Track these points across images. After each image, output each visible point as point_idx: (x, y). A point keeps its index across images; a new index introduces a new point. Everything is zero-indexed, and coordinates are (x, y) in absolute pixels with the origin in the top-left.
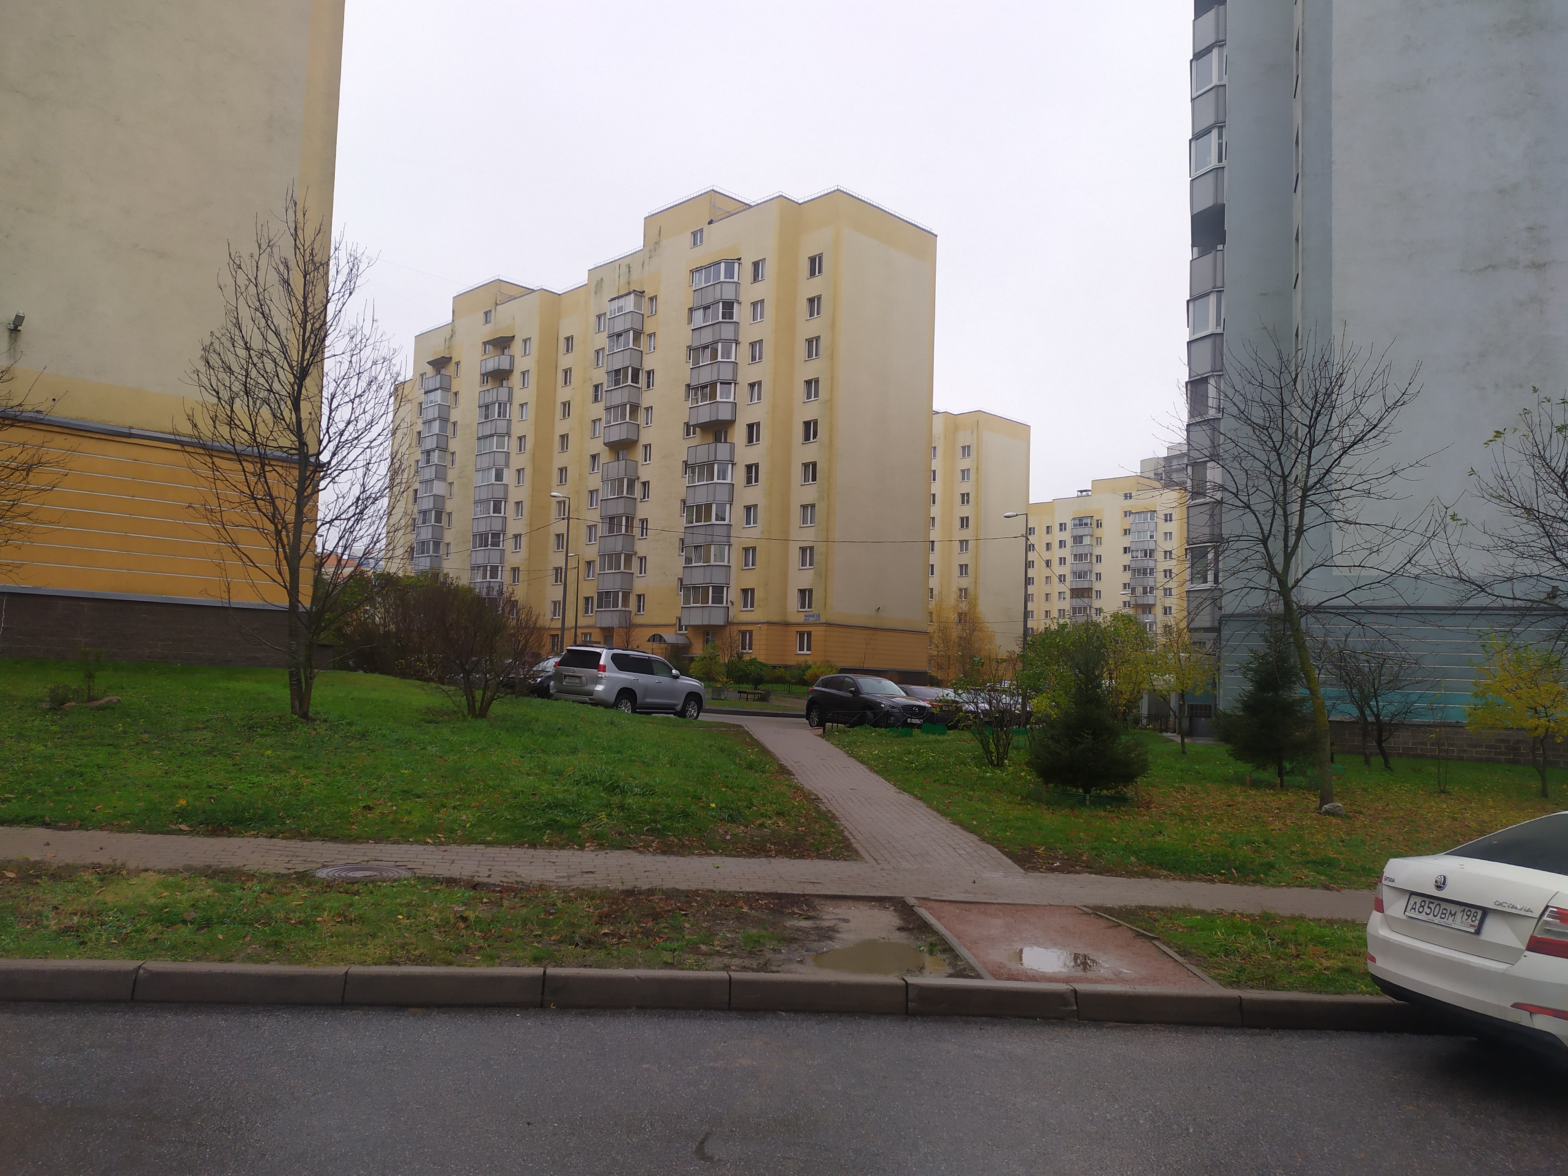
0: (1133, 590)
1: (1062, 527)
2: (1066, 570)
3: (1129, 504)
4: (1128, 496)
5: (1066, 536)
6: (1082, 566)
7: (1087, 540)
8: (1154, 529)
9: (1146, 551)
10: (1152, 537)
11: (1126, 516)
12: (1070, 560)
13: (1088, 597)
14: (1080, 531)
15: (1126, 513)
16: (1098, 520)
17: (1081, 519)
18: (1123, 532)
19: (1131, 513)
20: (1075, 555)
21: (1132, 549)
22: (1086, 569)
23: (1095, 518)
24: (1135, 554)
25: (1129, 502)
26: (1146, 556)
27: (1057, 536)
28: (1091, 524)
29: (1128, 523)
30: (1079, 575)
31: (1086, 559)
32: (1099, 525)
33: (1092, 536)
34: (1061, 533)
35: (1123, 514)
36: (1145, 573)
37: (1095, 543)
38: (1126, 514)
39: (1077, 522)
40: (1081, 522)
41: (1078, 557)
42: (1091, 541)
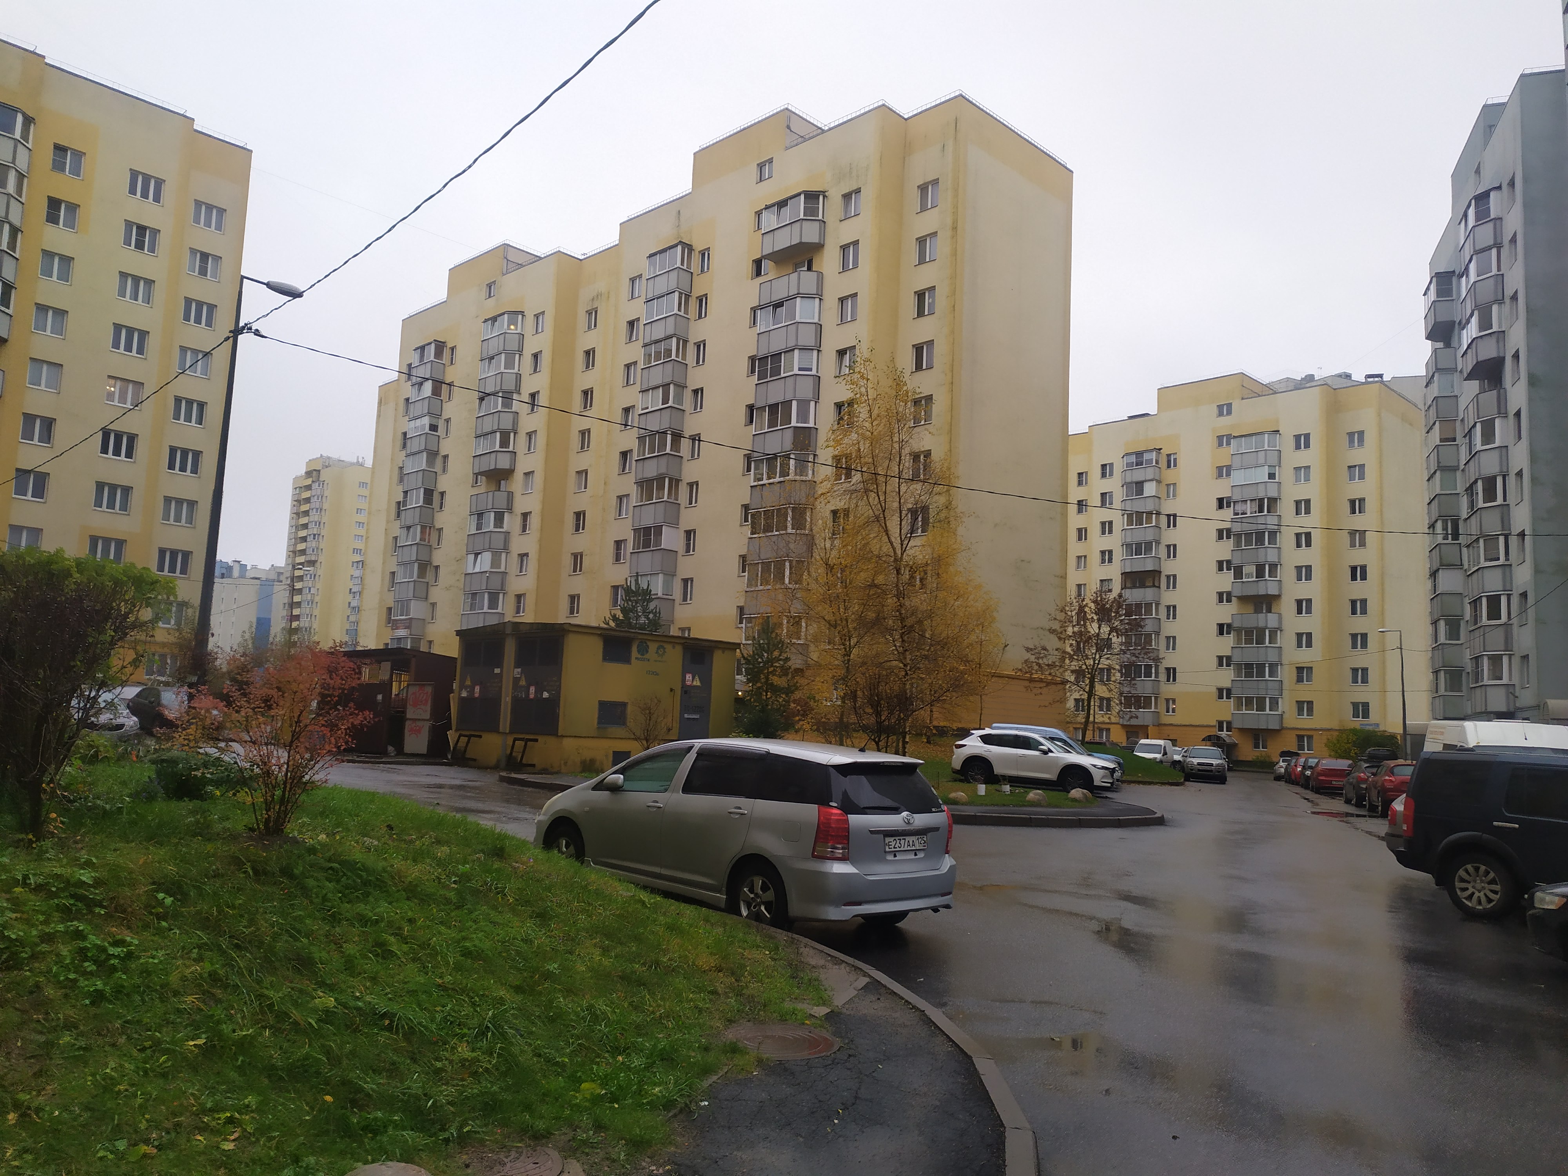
0: (1238, 573)
1: (1106, 470)
2: (1114, 542)
3: (1225, 424)
4: (1224, 410)
5: (1114, 485)
6: (1143, 533)
7: (1150, 489)
8: (1275, 463)
9: (1261, 501)
10: (1272, 476)
11: (1220, 444)
12: (1119, 522)
13: (1154, 586)
14: (1138, 475)
15: (1220, 438)
16: (1169, 456)
17: (1139, 454)
18: (1215, 472)
19: (1230, 437)
20: (1130, 516)
21: (1235, 498)
22: (1150, 537)
23: (1165, 452)
24: (1239, 508)
25: (1225, 420)
26: (1261, 510)
27: (1097, 485)
28: (1157, 462)
29: (1224, 456)
30: (1136, 548)
31: (1149, 520)
32: (1170, 462)
33: (1159, 482)
34: (1104, 480)
35: (1216, 440)
36: (1260, 539)
37: (1163, 495)
38: (1223, 440)
39: (1133, 459)
40: (1138, 458)
41: (1136, 518)
42: (1157, 491)
